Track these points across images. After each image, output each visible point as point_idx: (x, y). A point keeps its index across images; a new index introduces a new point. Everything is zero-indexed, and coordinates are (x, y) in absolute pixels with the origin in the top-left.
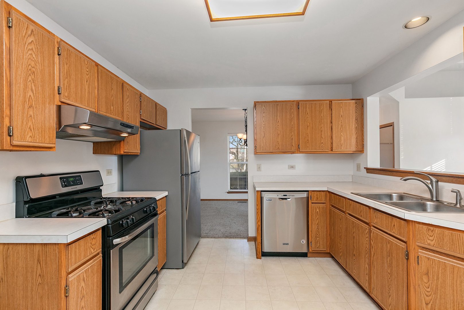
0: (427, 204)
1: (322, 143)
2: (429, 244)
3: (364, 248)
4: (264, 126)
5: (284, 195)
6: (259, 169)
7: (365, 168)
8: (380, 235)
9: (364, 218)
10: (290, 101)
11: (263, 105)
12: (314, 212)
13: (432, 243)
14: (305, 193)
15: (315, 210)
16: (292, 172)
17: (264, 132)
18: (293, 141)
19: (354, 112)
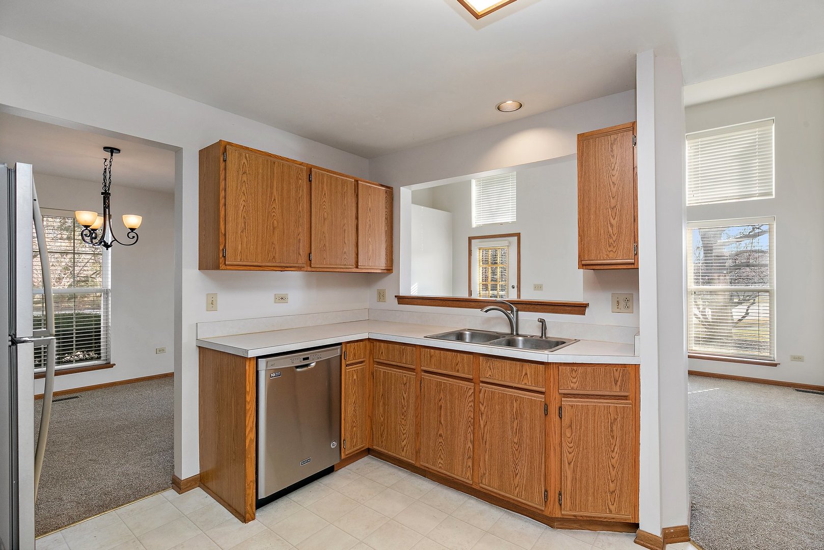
0: (518, 340)
1: (345, 253)
2: (572, 388)
3: (465, 419)
4: (243, 203)
5: (304, 359)
6: (212, 304)
7: (396, 296)
8: (499, 393)
9: (464, 373)
10: (297, 162)
11: (244, 154)
12: (351, 381)
13: (575, 386)
14: (337, 349)
15: (351, 378)
16: (281, 308)
17: (244, 218)
18: (301, 245)
19: (384, 206)
